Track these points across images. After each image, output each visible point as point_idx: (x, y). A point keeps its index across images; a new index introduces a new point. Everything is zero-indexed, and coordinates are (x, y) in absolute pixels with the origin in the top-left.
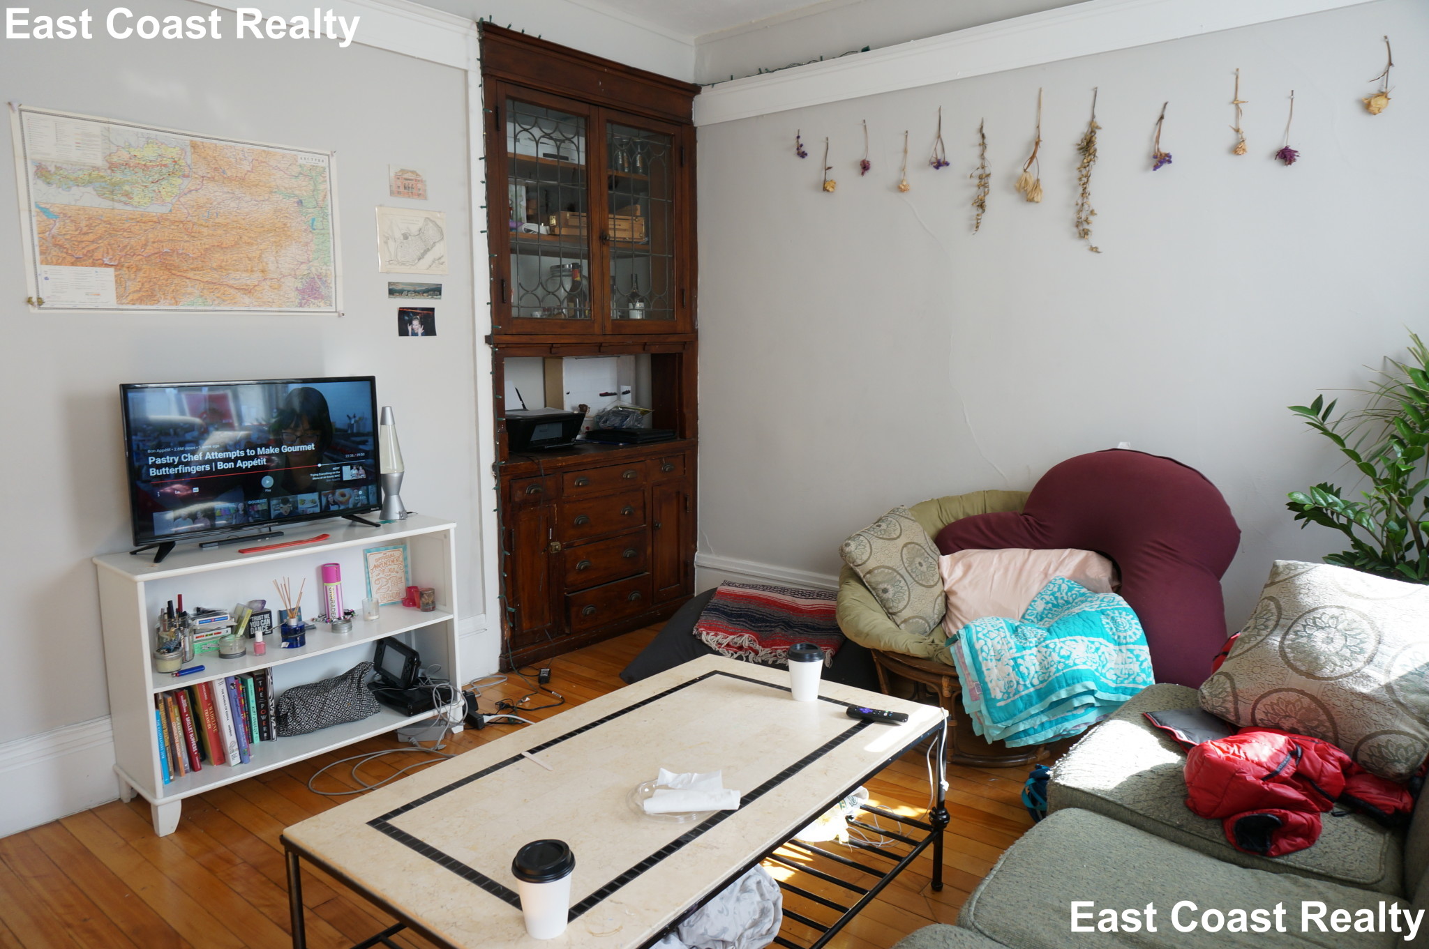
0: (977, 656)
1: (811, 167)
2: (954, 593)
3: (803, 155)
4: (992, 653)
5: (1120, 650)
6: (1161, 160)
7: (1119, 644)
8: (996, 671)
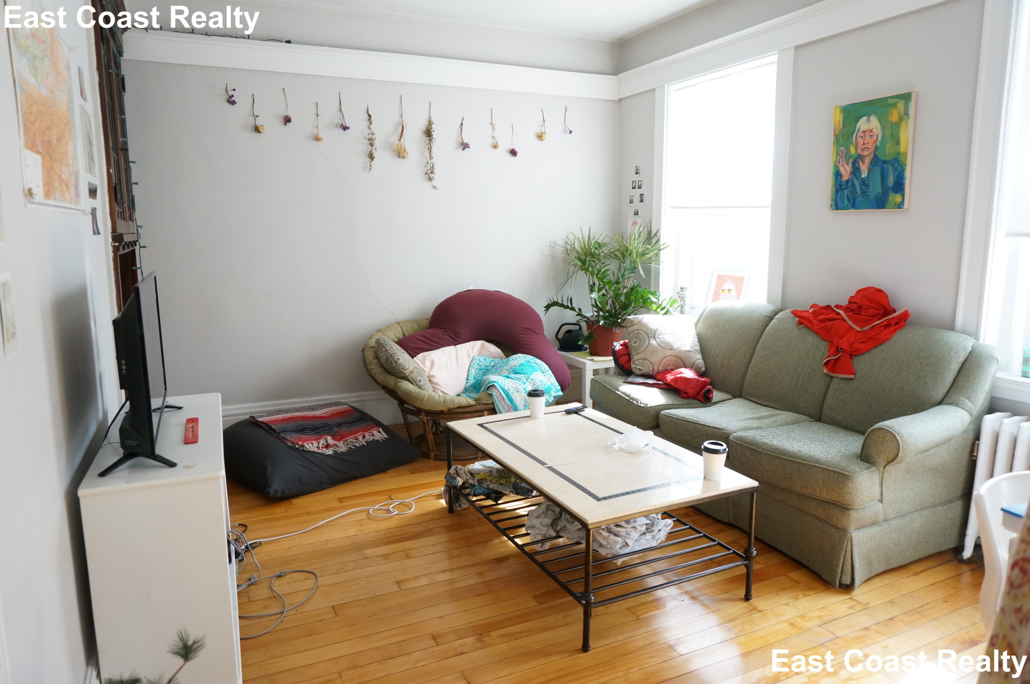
0: (508, 393)
1: (241, 112)
2: (433, 376)
3: (233, 103)
4: (513, 389)
5: (545, 375)
6: (465, 146)
7: (543, 373)
8: (518, 397)
